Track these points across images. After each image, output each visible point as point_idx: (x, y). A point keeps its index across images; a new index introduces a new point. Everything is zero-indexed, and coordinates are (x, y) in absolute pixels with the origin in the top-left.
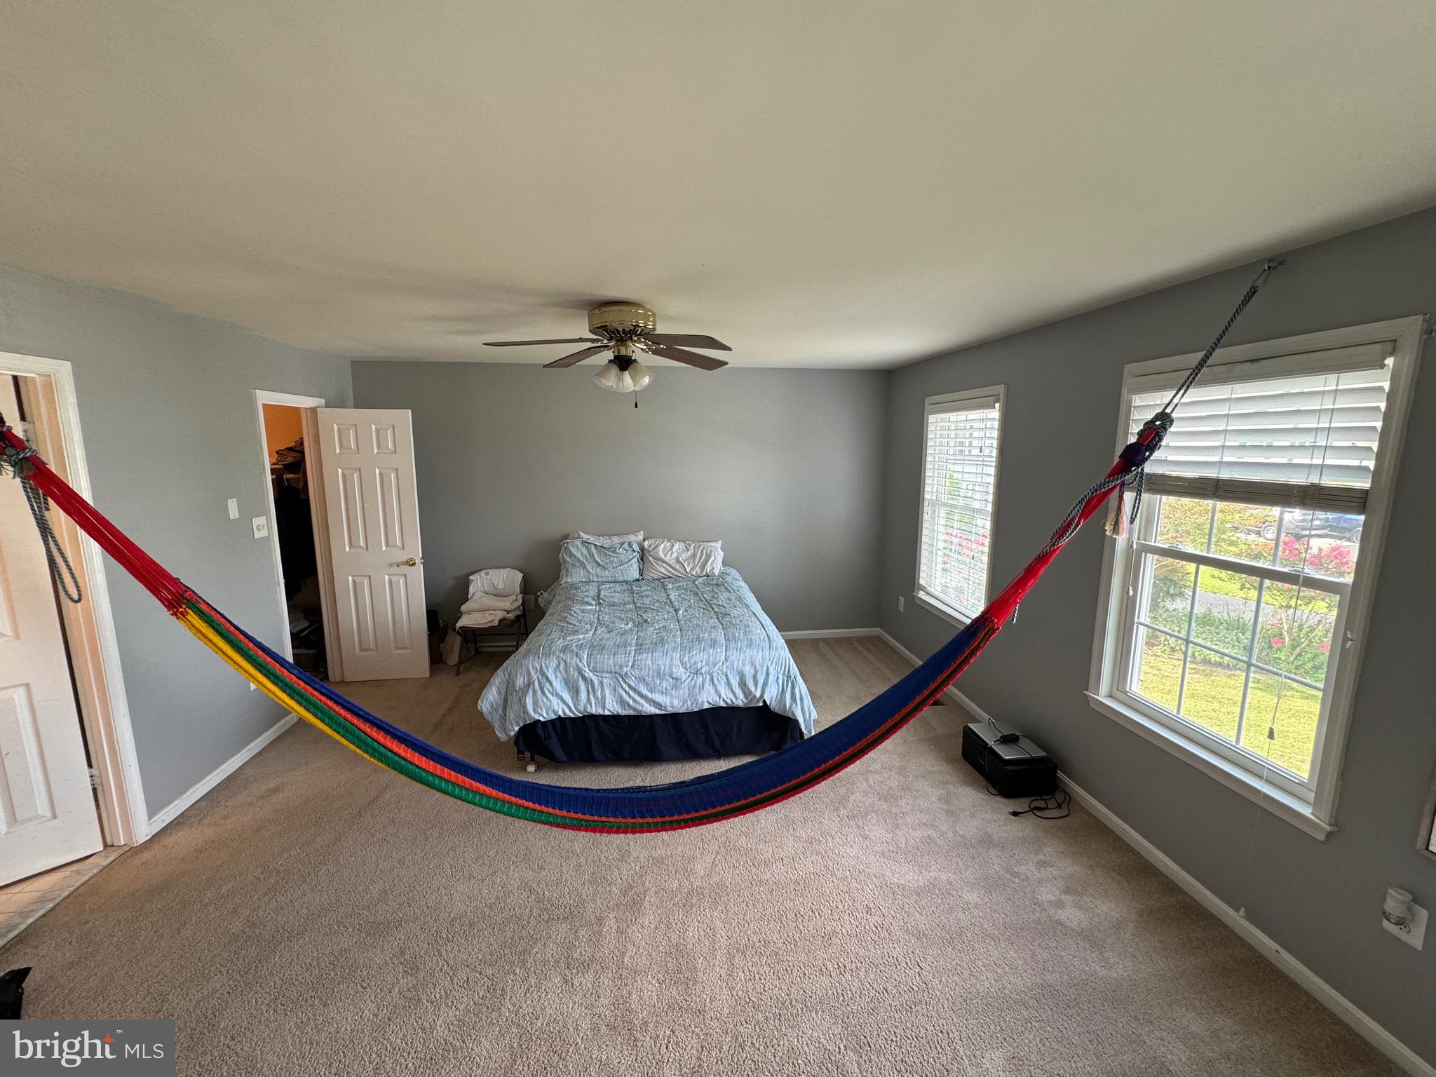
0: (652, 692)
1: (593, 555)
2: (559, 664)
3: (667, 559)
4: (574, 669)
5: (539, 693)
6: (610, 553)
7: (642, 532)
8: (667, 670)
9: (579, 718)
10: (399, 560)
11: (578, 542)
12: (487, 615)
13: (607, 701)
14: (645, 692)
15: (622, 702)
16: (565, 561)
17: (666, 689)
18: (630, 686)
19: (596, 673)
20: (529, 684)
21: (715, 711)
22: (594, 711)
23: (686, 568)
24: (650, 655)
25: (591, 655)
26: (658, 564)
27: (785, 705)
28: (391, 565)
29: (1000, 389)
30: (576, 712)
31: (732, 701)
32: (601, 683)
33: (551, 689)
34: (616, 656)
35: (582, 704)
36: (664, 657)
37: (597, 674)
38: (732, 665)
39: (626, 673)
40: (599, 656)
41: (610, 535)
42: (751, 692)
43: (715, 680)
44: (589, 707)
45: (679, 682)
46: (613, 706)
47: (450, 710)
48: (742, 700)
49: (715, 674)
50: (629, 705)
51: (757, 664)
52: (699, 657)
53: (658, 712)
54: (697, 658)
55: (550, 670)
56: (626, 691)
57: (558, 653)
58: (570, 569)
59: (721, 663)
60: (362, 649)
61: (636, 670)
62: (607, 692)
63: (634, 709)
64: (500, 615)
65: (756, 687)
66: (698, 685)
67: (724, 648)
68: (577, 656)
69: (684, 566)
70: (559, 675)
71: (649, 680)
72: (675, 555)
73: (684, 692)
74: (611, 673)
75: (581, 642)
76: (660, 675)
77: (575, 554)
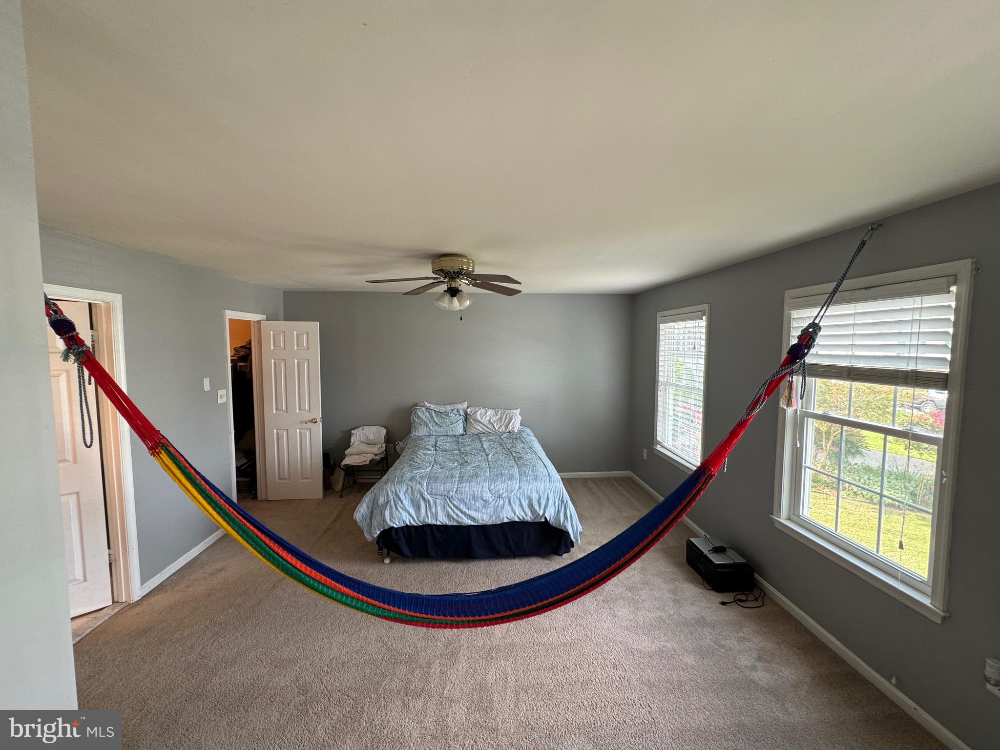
0: (469, 509)
1: (433, 417)
2: (408, 488)
3: (482, 421)
4: (417, 493)
5: (394, 508)
6: (444, 416)
7: (466, 403)
8: (480, 495)
9: (420, 526)
10: (306, 419)
11: (423, 409)
12: (362, 457)
13: (439, 515)
14: (464, 509)
15: (449, 516)
16: (414, 421)
17: (478, 507)
18: (454, 505)
19: (431, 496)
20: (387, 502)
21: (512, 525)
22: (430, 522)
23: (495, 426)
24: (468, 484)
25: (429, 483)
26: (476, 424)
27: (560, 521)
28: (302, 422)
29: (706, 307)
30: (418, 522)
31: (523, 516)
32: (435, 503)
33: (402, 506)
34: (445, 484)
35: (422, 517)
36: (478, 486)
37: (433, 496)
38: (524, 492)
39: (452, 496)
40: (434, 484)
41: (444, 404)
42: (536, 511)
43: (512, 502)
44: (427, 519)
45: (487, 503)
46: (443, 518)
47: (335, 520)
48: (530, 517)
49: (512, 498)
50: (453, 518)
51: (541, 492)
52: (501, 486)
53: (473, 523)
54: (500, 487)
55: (401, 493)
56: (451, 509)
57: (407, 481)
58: (417, 427)
59: (516, 491)
60: (280, 478)
61: (458, 494)
62: (439, 508)
63: (457, 521)
64: (370, 457)
65: (540, 508)
66: (500, 506)
67: (518, 480)
68: (420, 483)
69: (494, 426)
70: (407, 496)
71: (467, 501)
72: (488, 418)
73: (490, 510)
74: (442, 495)
75: (422, 474)
76: (475, 498)
77: (421, 416)
